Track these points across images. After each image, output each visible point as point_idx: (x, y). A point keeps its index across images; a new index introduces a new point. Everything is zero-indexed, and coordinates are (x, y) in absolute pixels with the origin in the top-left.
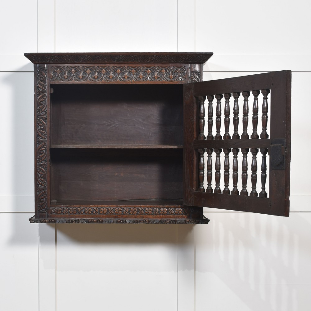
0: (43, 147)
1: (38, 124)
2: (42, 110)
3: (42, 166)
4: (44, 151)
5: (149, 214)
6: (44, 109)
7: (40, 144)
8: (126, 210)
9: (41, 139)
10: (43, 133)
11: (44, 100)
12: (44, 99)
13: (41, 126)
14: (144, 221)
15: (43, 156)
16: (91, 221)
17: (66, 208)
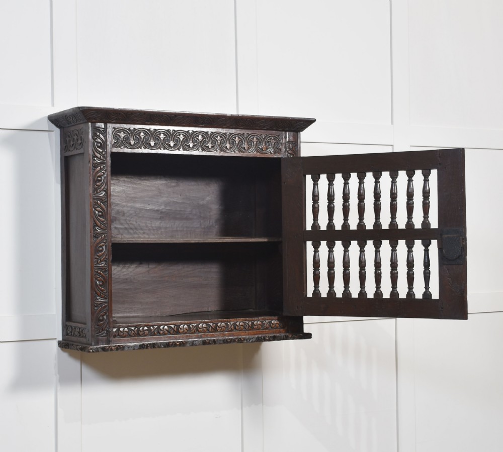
0: (102, 241)
1: (95, 208)
2: (100, 189)
3: (102, 269)
4: (104, 247)
5: (240, 331)
6: (103, 187)
7: (98, 238)
8: (212, 327)
9: (99, 231)
10: (102, 221)
11: (103, 175)
12: (103, 172)
13: (99, 211)
14: (238, 340)
15: (103, 254)
16: (172, 345)
17: (135, 329)
